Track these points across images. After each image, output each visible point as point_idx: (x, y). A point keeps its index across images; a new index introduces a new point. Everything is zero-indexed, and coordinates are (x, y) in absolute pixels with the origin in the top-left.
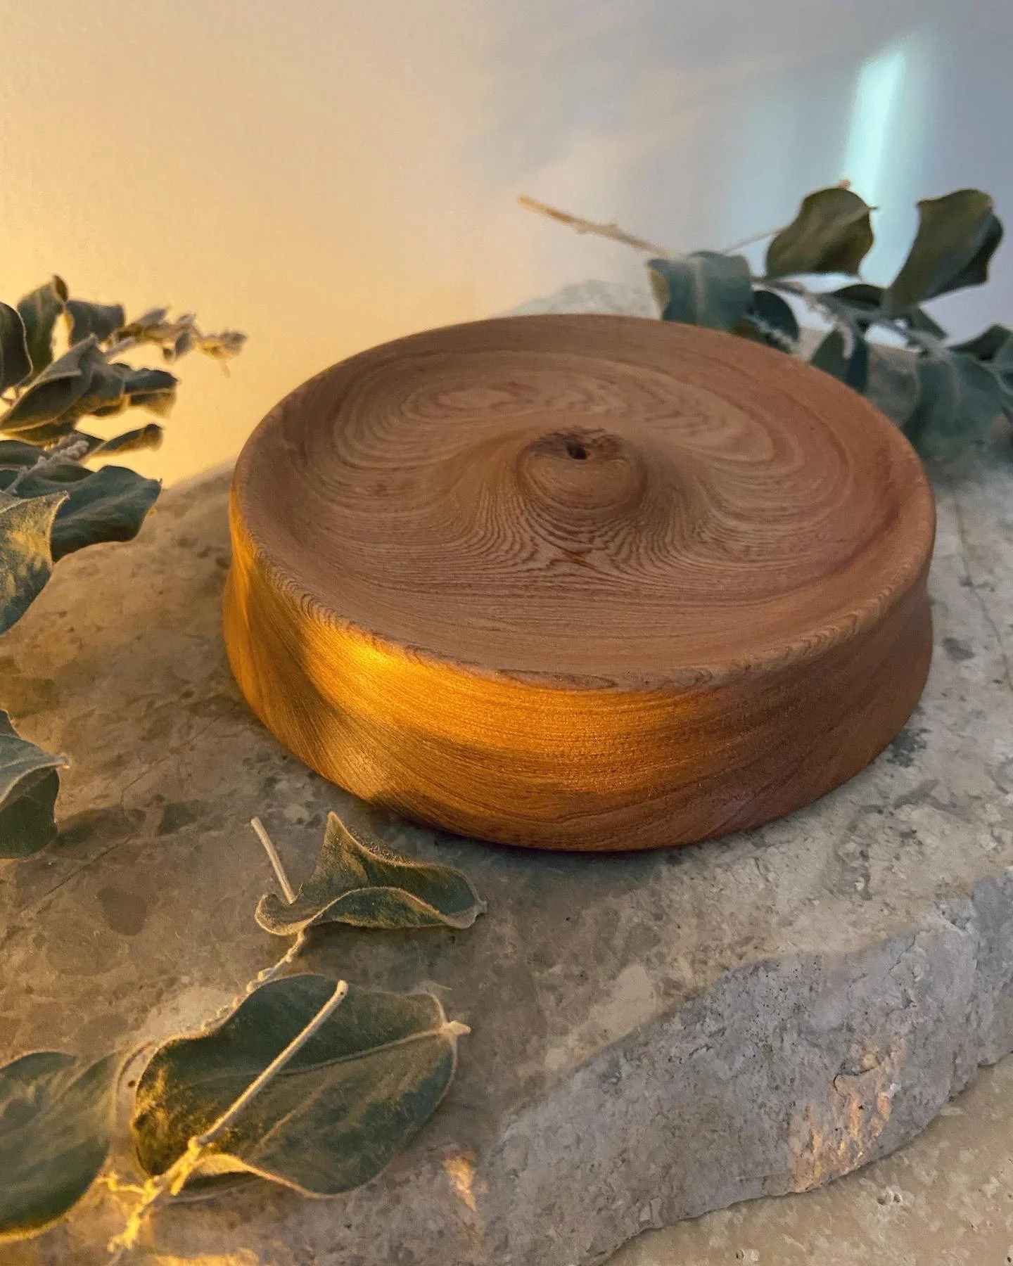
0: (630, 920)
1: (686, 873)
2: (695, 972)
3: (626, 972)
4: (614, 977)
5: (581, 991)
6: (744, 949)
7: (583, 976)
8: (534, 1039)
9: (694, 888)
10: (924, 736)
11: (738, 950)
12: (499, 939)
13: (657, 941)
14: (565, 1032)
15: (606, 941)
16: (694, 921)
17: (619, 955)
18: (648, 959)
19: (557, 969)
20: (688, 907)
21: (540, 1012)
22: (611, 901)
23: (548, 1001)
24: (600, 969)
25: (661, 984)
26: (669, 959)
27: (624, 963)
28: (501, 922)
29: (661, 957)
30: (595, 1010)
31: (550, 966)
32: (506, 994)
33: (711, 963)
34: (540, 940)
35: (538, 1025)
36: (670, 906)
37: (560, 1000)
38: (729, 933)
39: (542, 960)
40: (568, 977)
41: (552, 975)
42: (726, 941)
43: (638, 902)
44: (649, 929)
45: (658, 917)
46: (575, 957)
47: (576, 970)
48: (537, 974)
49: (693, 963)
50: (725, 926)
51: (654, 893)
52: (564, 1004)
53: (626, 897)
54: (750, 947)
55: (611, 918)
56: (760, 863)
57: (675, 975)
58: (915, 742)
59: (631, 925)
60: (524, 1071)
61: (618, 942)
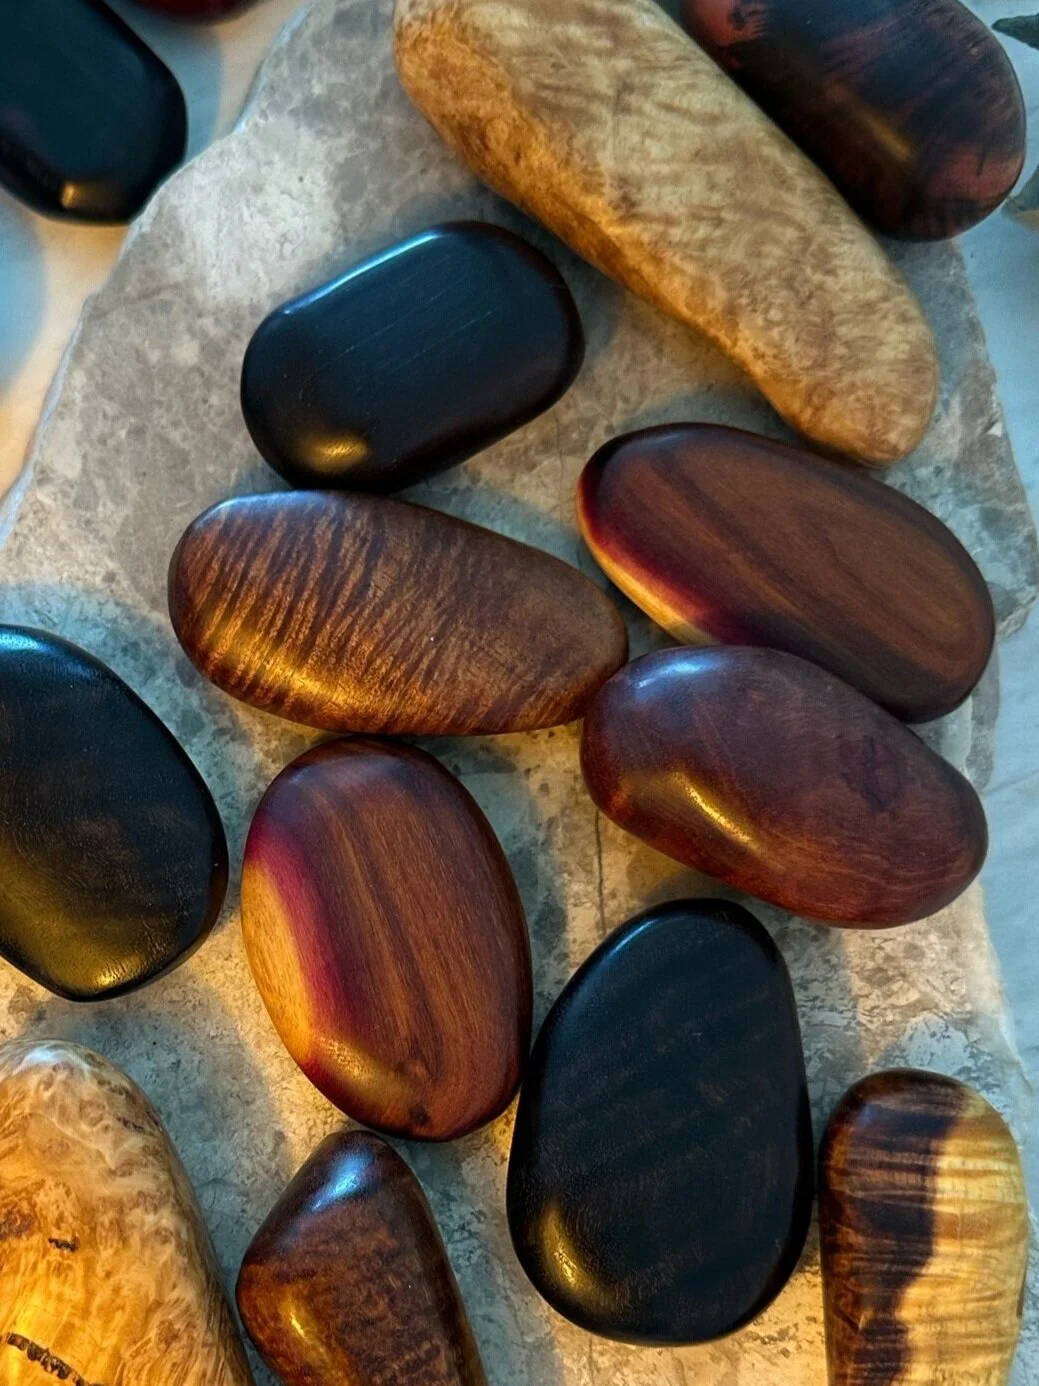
0: (104, 505)
1: (94, 573)
2: (38, 501)
3: (78, 464)
4: (85, 457)
5: (96, 432)
6: (17, 543)
7: (103, 441)
8: (99, 379)
11: (21, 539)
12: (176, 424)
13: (76, 504)
14: (86, 398)
15: (107, 478)
16: (63, 538)
17: (93, 475)
18: (72, 487)
19: (123, 434)
20: (74, 547)
21: (111, 398)
22: (127, 511)
23: (111, 409)
24: (96, 455)
25: (51, 475)
26: (59, 496)
27: (85, 471)
28: (185, 438)
29: (65, 494)
30: (79, 427)
31: (129, 433)
32: (139, 392)
33: (31, 516)
34: (150, 444)
35: (104, 390)
36: (86, 537)
37: (105, 416)
38: (34, 547)
39: (138, 432)
40: (112, 434)
41: (123, 428)
42: (32, 539)
43: (109, 524)
44: (87, 508)
45: (88, 522)
46: (118, 451)
47: (111, 442)
48: (133, 420)
49: (42, 505)
50: (40, 550)
51: (103, 539)
52: (100, 416)
54: (15, 547)
55: (118, 496)
57: (49, 488)
59: (101, 503)
60: (91, 357)
61: (100, 484)
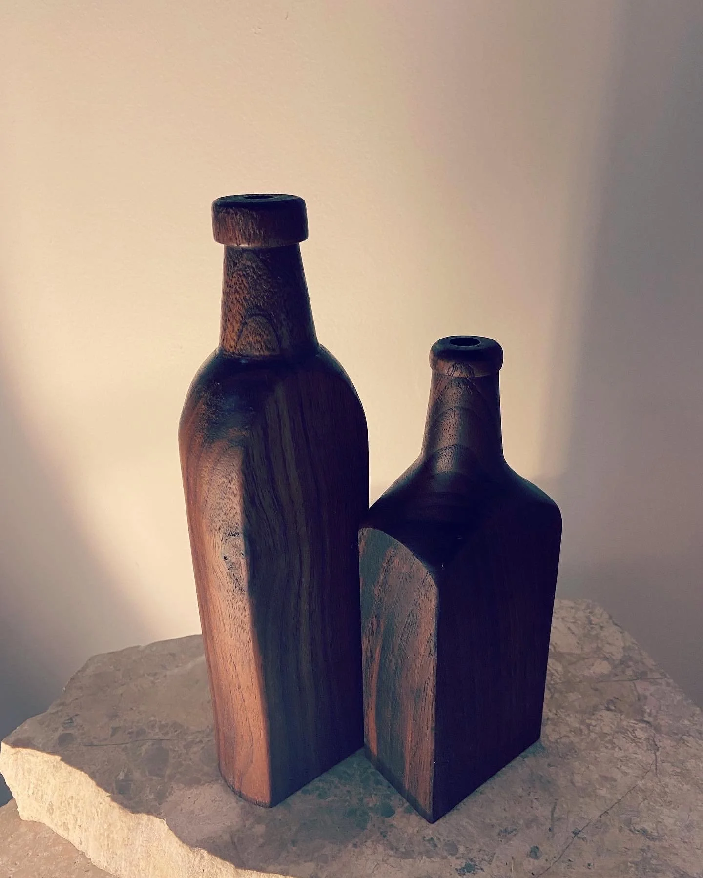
9: (351, 857)
10: (480, 871)
53: (331, 845)
56: (378, 866)
58: (474, 870)
